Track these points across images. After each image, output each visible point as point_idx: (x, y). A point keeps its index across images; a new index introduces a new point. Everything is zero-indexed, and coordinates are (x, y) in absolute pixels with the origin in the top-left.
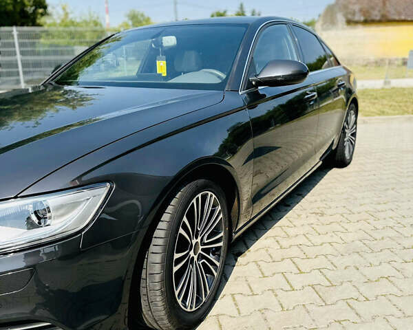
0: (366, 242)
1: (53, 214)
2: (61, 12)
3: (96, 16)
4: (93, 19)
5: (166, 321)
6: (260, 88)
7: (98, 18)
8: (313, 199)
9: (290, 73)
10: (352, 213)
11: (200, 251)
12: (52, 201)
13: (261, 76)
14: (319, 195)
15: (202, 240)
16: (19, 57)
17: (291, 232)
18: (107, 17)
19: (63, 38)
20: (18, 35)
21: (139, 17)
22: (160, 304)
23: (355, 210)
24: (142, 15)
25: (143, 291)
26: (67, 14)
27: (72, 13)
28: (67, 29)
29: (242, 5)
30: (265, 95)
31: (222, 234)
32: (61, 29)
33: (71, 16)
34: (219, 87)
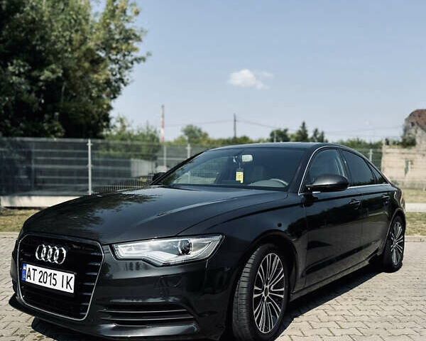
0: (397, 317)
1: (192, 248)
2: (119, 125)
3: (153, 130)
4: (150, 133)
5: (247, 329)
6: (314, 192)
7: (155, 132)
8: (360, 290)
9: (335, 183)
10: (390, 300)
11: (268, 295)
12: (193, 241)
13: (314, 184)
14: (365, 288)
15: (270, 287)
16: (90, 166)
17: (338, 308)
18: (162, 131)
19: (120, 150)
20: (92, 147)
21: (197, 132)
22: (245, 314)
23: (393, 299)
24: (199, 131)
25: (235, 305)
26: (124, 127)
27: (129, 126)
28: (123, 142)
29: (304, 124)
30: (317, 198)
31: (283, 289)
32: (117, 142)
33: (128, 129)
34: (285, 189)
